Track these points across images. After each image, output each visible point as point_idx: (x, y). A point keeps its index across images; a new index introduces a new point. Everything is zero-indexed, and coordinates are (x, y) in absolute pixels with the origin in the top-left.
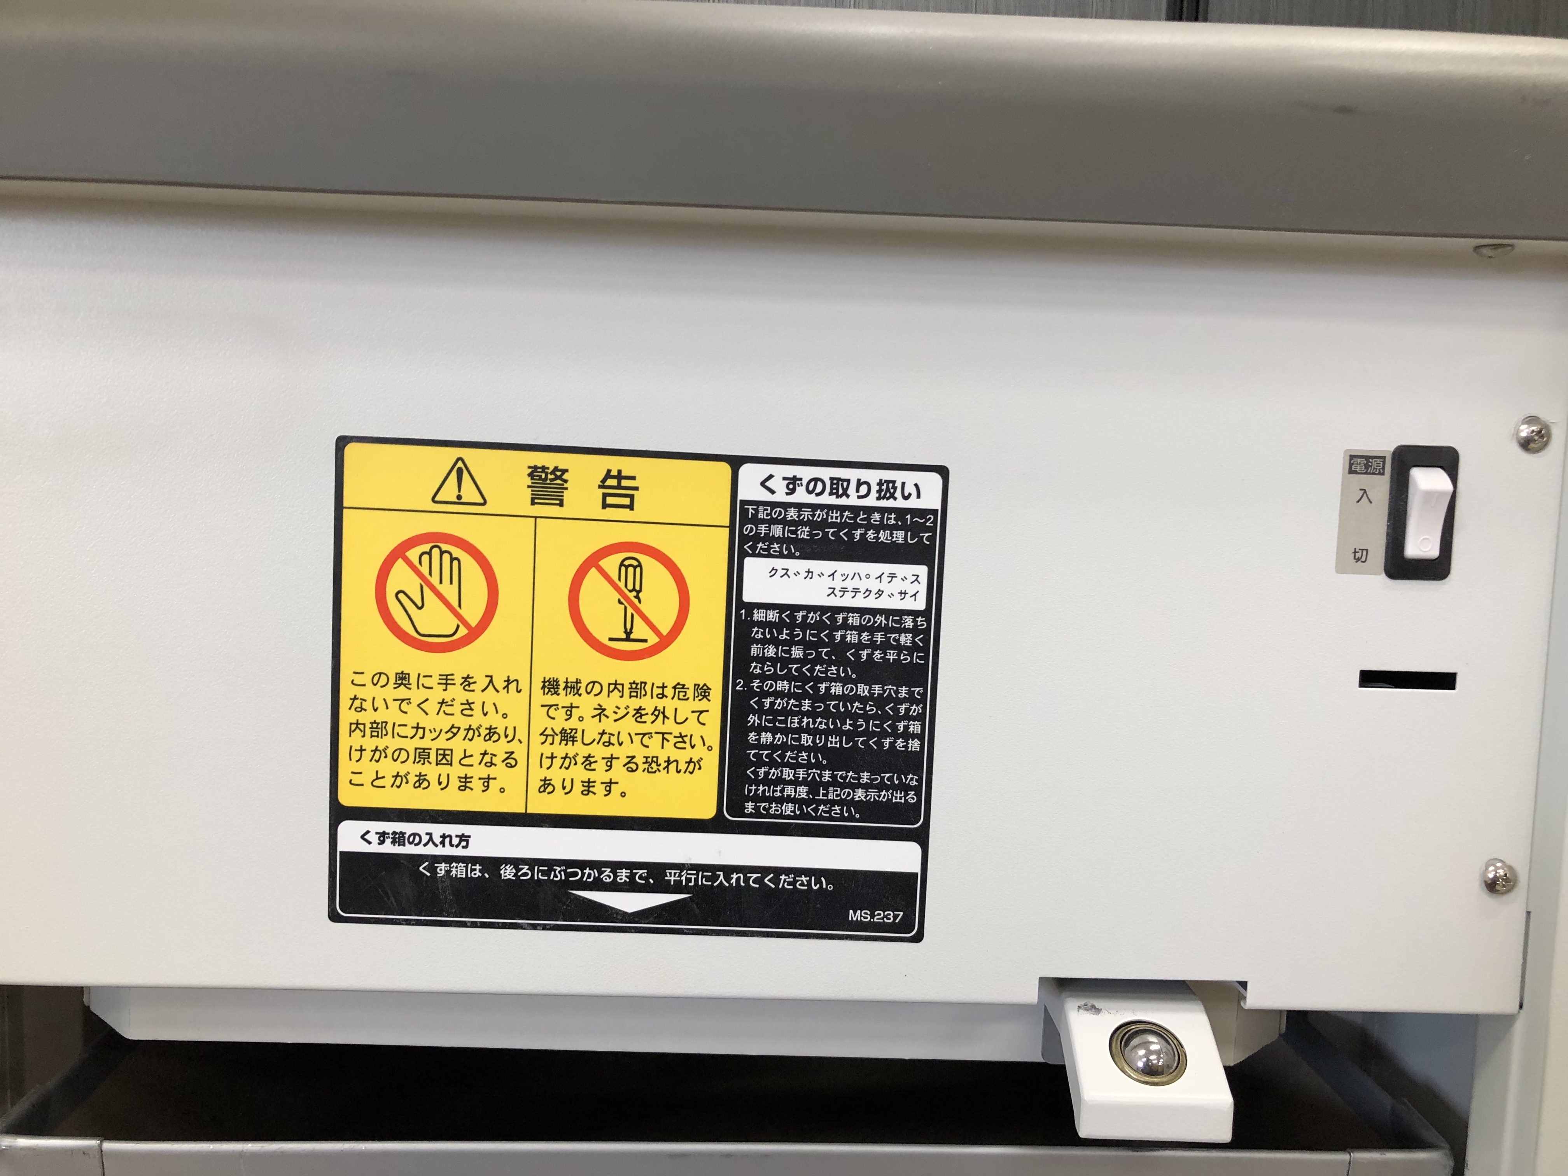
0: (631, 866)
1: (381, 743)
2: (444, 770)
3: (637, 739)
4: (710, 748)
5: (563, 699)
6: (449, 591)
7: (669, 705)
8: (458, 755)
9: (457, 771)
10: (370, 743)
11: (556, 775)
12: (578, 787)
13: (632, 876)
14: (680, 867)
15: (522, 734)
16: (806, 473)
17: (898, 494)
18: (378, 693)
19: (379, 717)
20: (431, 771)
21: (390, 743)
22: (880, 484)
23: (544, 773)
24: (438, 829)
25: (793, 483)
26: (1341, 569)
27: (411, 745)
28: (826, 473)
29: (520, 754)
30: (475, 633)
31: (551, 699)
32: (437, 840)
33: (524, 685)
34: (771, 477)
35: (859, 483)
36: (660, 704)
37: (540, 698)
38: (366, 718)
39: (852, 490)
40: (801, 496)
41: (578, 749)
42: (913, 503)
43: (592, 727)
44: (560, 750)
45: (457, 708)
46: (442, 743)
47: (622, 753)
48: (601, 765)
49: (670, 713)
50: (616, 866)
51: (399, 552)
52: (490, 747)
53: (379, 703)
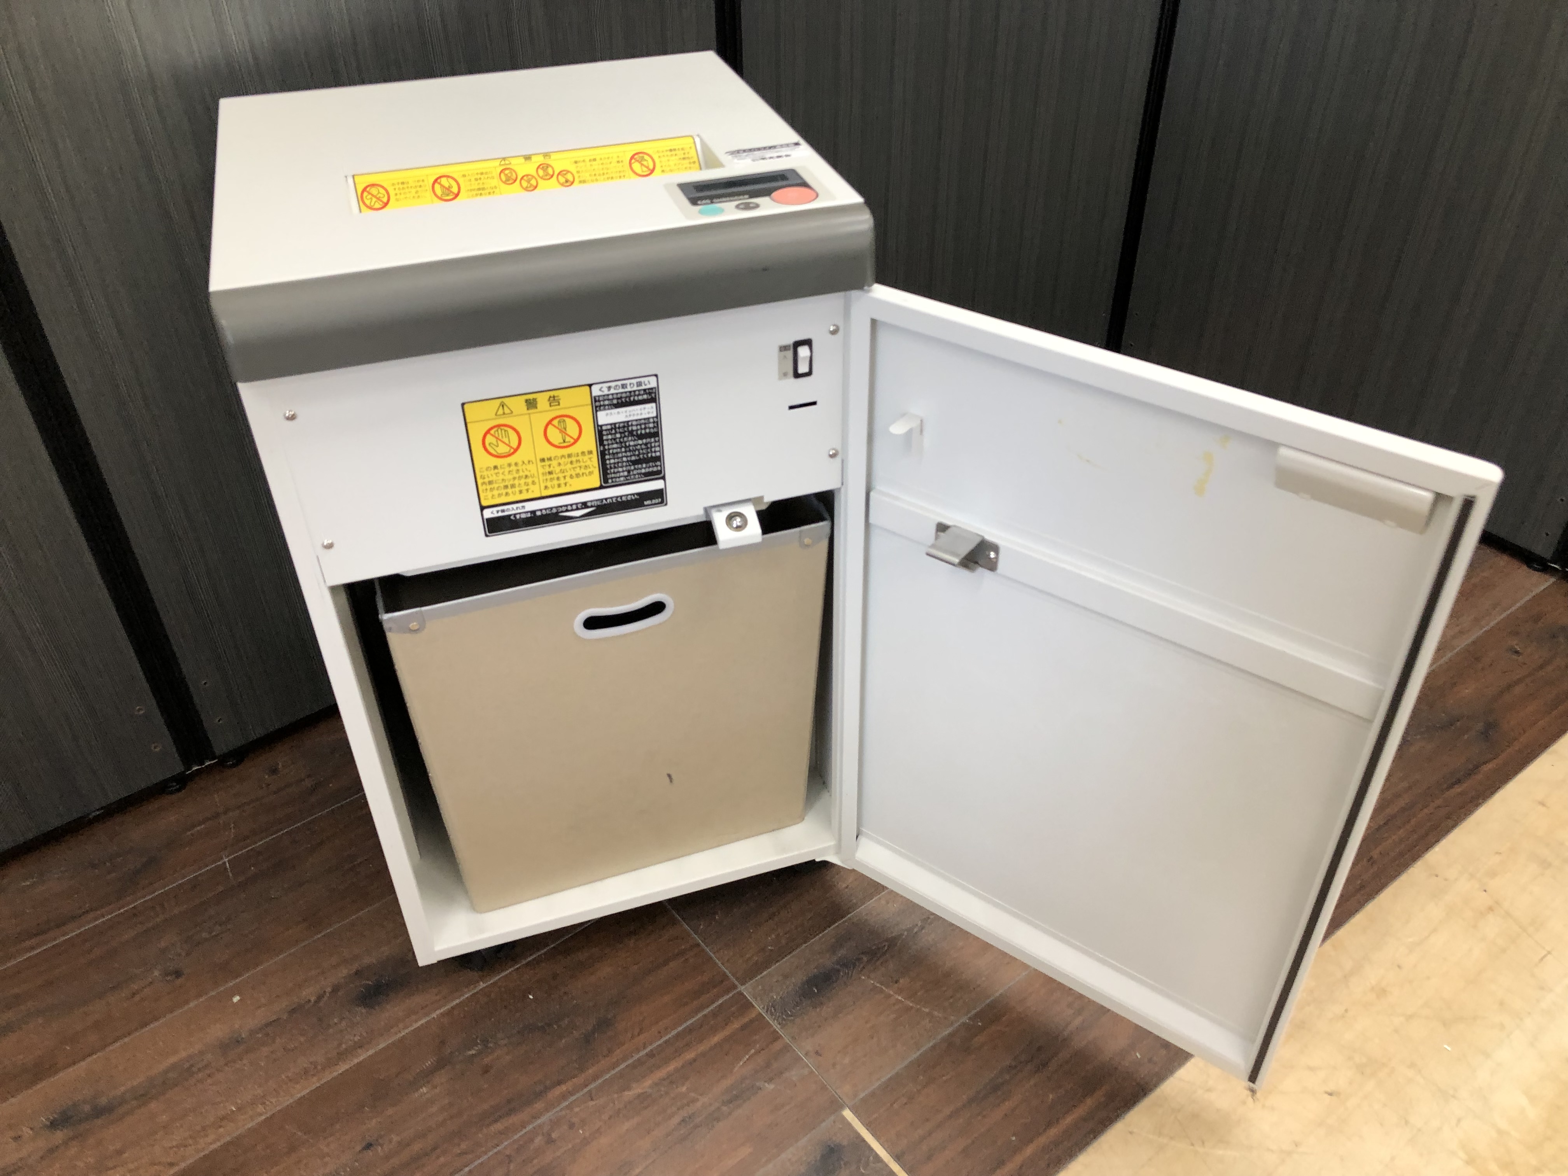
0: (577, 504)
1: (492, 486)
2: (513, 489)
3: (572, 470)
4: (595, 467)
5: (547, 463)
6: (506, 440)
7: (580, 458)
8: (517, 485)
9: (517, 489)
10: (489, 487)
11: (549, 484)
12: (556, 486)
13: (577, 507)
14: (591, 501)
15: (536, 474)
16: (613, 384)
17: (643, 385)
18: (489, 473)
19: (491, 479)
20: (509, 490)
21: (495, 486)
22: (637, 383)
23: (545, 484)
24: (515, 506)
25: (609, 388)
26: (780, 379)
27: (502, 485)
28: (619, 383)
29: (536, 480)
30: (516, 450)
31: (543, 464)
32: (515, 508)
33: (534, 461)
34: (602, 388)
35: (630, 384)
36: (578, 458)
37: (540, 464)
38: (487, 480)
39: (628, 386)
40: (612, 391)
41: (554, 476)
42: (648, 386)
43: (558, 469)
44: (549, 477)
45: (514, 472)
46: (512, 482)
47: (568, 474)
48: (562, 479)
49: (581, 460)
50: (571, 505)
51: (488, 432)
52: (527, 480)
53: (490, 475)
